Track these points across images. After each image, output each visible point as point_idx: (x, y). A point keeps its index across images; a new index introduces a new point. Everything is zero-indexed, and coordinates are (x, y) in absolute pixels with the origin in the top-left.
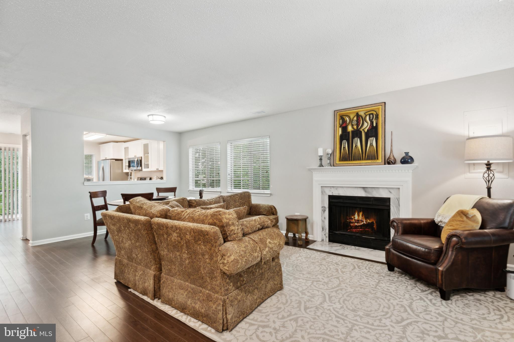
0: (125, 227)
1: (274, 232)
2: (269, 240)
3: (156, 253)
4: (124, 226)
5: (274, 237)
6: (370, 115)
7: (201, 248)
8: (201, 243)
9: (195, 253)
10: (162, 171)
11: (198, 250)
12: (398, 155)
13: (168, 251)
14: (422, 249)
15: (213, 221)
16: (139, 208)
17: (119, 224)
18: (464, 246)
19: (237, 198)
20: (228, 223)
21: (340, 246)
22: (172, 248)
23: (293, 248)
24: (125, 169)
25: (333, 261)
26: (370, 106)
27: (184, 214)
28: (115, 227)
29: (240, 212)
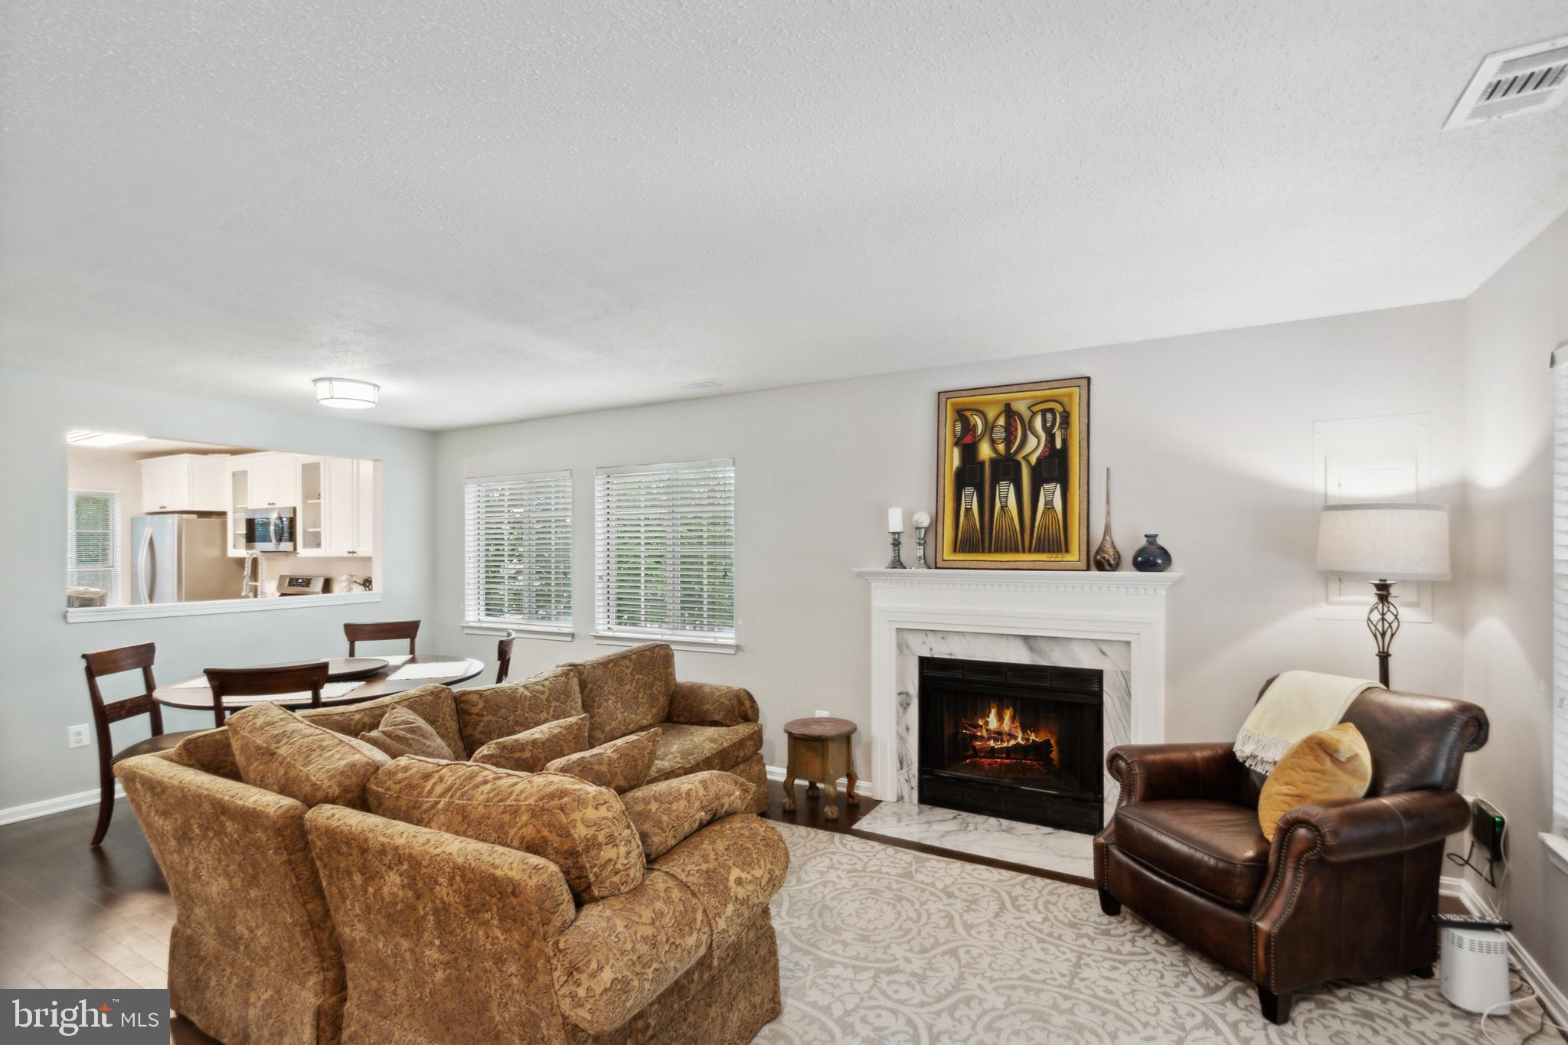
0: (207, 829)
1: (754, 835)
2: (736, 873)
3: (323, 930)
4: (200, 826)
5: (755, 856)
6: (1044, 412)
7: (489, 935)
8: (492, 918)
9: (469, 949)
10: (368, 560)
11: (481, 942)
12: (1127, 541)
13: (369, 930)
14: (1206, 858)
15: (539, 832)
16: (263, 754)
17: (182, 814)
18: (1333, 859)
19: (627, 667)
20: (595, 837)
21: (955, 818)
22: (383, 921)
23: (809, 834)
24: (234, 546)
25: (937, 883)
26: (1044, 386)
27: (432, 789)
28: (167, 823)
29: (637, 756)
